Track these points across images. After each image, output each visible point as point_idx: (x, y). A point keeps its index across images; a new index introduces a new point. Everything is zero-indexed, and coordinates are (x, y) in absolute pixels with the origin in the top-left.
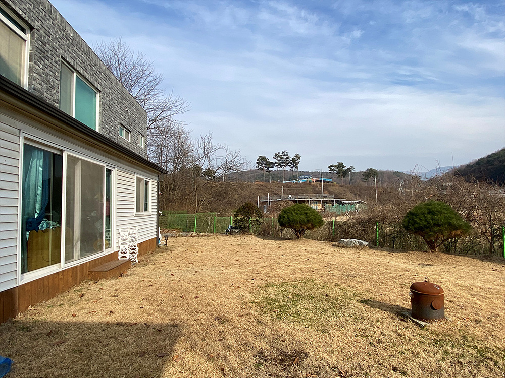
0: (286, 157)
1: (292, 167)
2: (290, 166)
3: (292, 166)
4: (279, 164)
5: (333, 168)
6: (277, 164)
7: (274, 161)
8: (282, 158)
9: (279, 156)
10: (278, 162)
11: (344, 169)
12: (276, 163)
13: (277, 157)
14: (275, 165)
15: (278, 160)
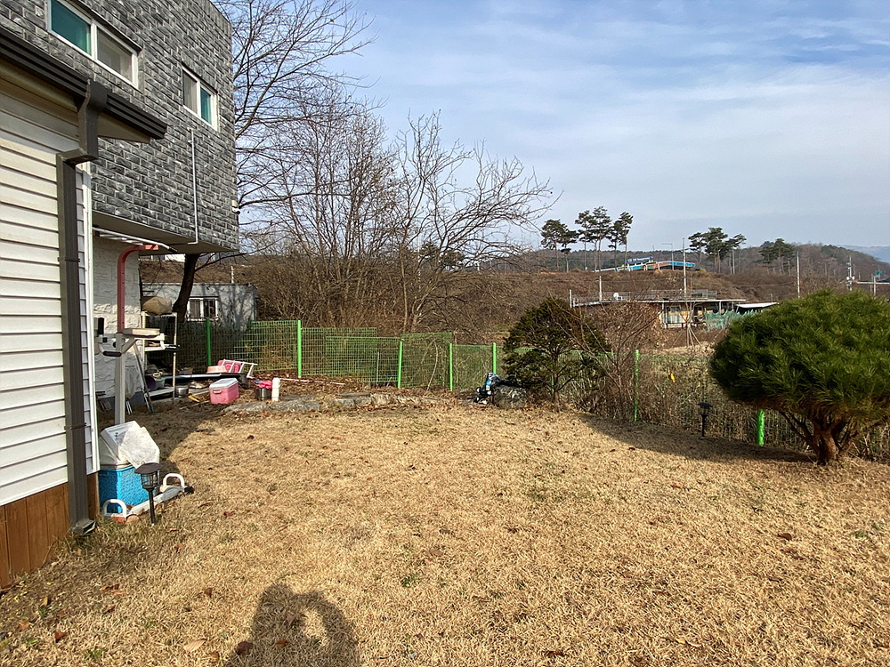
0: (602, 220)
1: (613, 241)
2: (610, 238)
3: (614, 238)
4: (588, 235)
5: (698, 240)
6: (583, 235)
7: (576, 228)
8: (594, 223)
9: (587, 219)
10: (585, 229)
11: (724, 240)
12: (582, 232)
13: (584, 220)
14: (580, 237)
15: (585, 226)
